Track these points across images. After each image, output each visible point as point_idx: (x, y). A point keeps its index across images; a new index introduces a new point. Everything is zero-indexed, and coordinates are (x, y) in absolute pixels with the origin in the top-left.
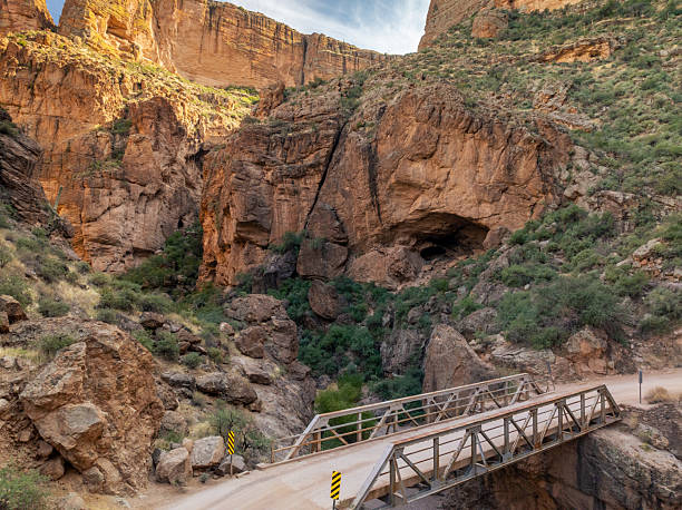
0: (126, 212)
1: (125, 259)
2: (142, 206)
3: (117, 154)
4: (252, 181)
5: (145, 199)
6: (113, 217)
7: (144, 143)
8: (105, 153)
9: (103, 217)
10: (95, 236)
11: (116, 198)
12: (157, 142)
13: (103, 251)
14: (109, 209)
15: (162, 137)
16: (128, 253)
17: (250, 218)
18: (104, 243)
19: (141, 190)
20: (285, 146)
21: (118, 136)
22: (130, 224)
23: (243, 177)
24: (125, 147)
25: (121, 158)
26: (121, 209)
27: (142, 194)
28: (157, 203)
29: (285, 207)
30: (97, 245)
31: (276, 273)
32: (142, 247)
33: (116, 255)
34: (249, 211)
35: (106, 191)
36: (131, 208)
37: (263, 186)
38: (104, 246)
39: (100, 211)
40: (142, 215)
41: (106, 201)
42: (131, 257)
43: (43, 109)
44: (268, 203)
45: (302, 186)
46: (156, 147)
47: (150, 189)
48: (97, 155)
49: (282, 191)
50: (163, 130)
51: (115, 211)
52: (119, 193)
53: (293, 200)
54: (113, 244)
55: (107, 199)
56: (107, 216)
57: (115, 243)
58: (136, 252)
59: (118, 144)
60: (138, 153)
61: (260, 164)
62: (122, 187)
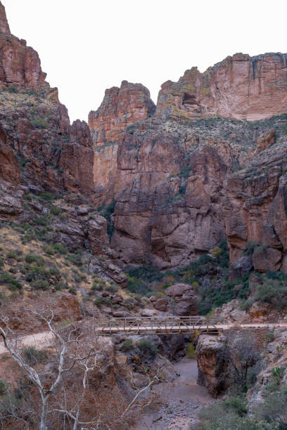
0: (189, 227)
1: (190, 257)
2: (199, 222)
3: (182, 191)
4: (234, 210)
5: (200, 217)
6: (181, 230)
7: (198, 181)
8: (175, 190)
9: (175, 232)
10: (171, 243)
11: (182, 219)
12: (206, 179)
13: (177, 252)
14: (178, 226)
15: (210, 174)
16: (192, 253)
17: (234, 233)
18: (176, 247)
19: (196, 211)
20: (253, 185)
21: (183, 178)
22: (192, 234)
23: (228, 208)
24: (187, 185)
25: (184, 193)
26: (185, 226)
27: (198, 214)
28: (209, 218)
29: (254, 224)
30: (172, 249)
31: (240, 268)
32: (200, 248)
33: (184, 255)
34: (232, 229)
35: (175, 215)
36: (192, 224)
37: (242, 212)
38: (177, 249)
39: (173, 228)
40: (199, 228)
41: (176, 221)
42: (194, 255)
43: (143, 169)
44: (244, 222)
45: (263, 210)
46: (206, 181)
47: (203, 210)
48: (171, 193)
49: (252, 215)
50: (210, 170)
51: (182, 227)
52: (183, 215)
53: (258, 220)
54: (182, 248)
55: (176, 220)
56: (177, 231)
57: (184, 247)
58: (197, 251)
59: (183, 184)
60: (193, 188)
61: (239, 198)
62: (185, 212)
